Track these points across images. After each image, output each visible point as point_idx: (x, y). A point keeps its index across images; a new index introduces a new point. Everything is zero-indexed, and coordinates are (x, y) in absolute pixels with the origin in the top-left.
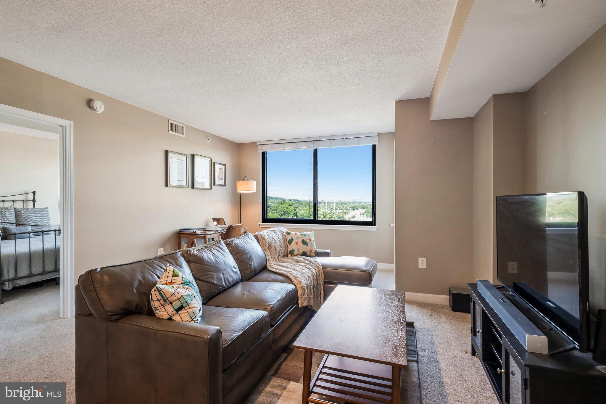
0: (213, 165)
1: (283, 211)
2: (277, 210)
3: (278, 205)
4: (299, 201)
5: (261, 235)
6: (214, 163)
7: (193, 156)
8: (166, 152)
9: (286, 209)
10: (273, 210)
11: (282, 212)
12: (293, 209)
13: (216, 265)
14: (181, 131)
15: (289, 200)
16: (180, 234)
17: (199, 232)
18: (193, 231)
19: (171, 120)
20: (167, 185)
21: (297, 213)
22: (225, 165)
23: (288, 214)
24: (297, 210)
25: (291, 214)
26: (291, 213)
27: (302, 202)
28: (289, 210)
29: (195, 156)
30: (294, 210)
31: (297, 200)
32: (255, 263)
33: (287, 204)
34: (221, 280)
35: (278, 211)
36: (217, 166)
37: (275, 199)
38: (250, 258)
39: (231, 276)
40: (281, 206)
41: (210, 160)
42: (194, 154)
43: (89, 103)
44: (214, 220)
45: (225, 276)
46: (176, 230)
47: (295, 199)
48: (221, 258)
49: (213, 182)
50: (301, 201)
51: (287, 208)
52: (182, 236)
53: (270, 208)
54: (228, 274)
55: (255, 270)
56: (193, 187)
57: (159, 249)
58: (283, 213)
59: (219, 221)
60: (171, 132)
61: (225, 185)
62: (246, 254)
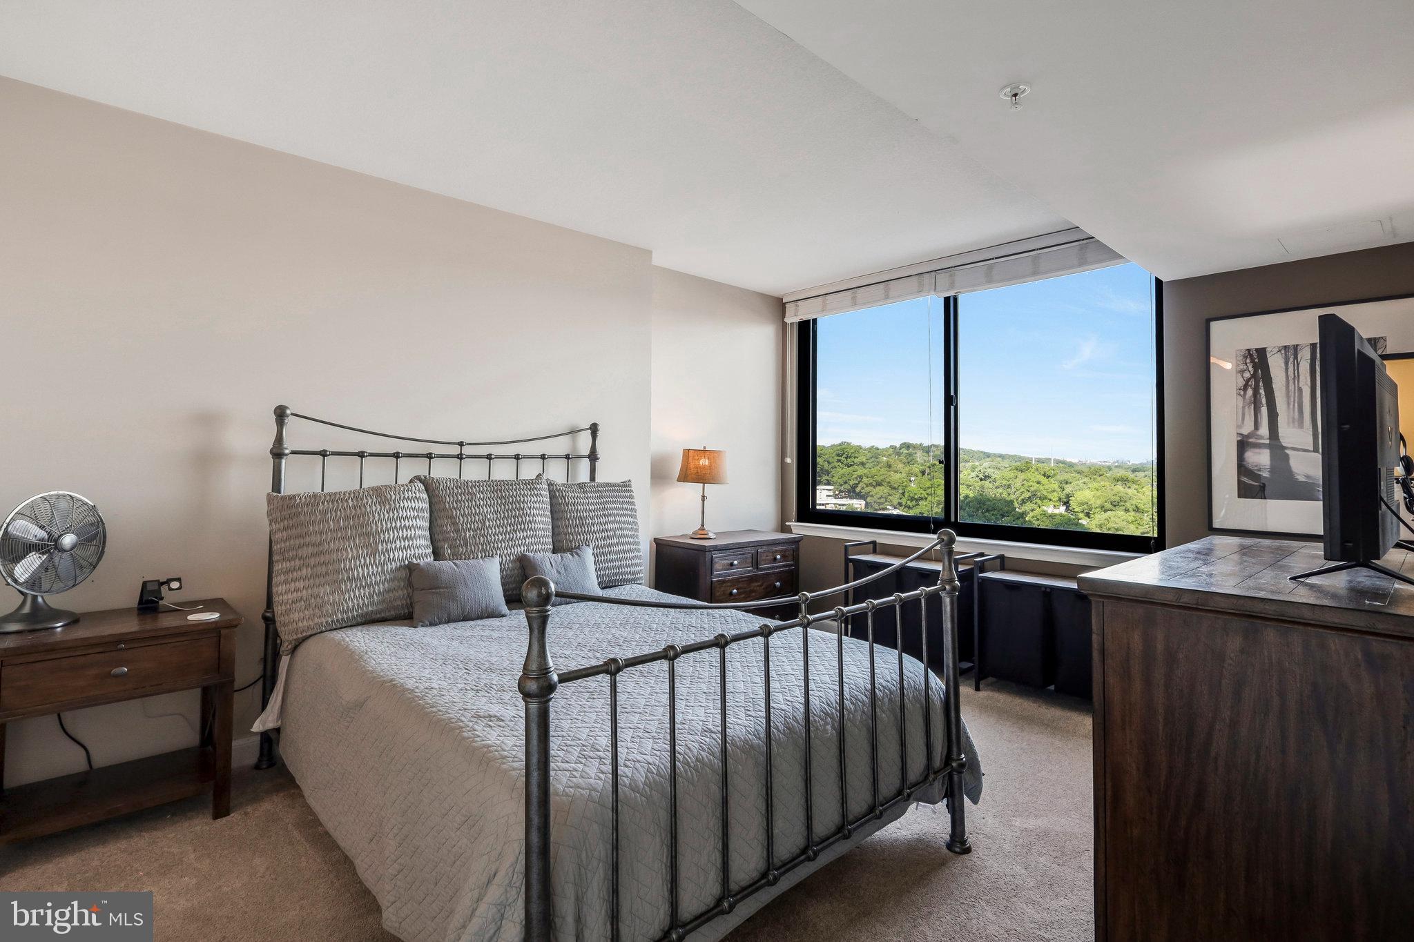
1: (1028, 491)
2: (1009, 487)
3: (1012, 475)
4: (1071, 465)
9: (1035, 484)
10: (997, 487)
11: (1023, 492)
12: (1056, 486)
15: (1039, 461)
21: (1068, 496)
23: (1043, 498)
24: (1068, 489)
25: (1050, 500)
26: (1050, 496)
27: (1079, 468)
28: (1047, 487)
30: (1059, 490)
31: (1063, 462)
33: (1037, 473)
35: (1014, 490)
37: (999, 459)
40: (1022, 476)
47: (1057, 458)
50: (1076, 464)
51: (1038, 483)
53: (989, 480)
58: (1027, 495)
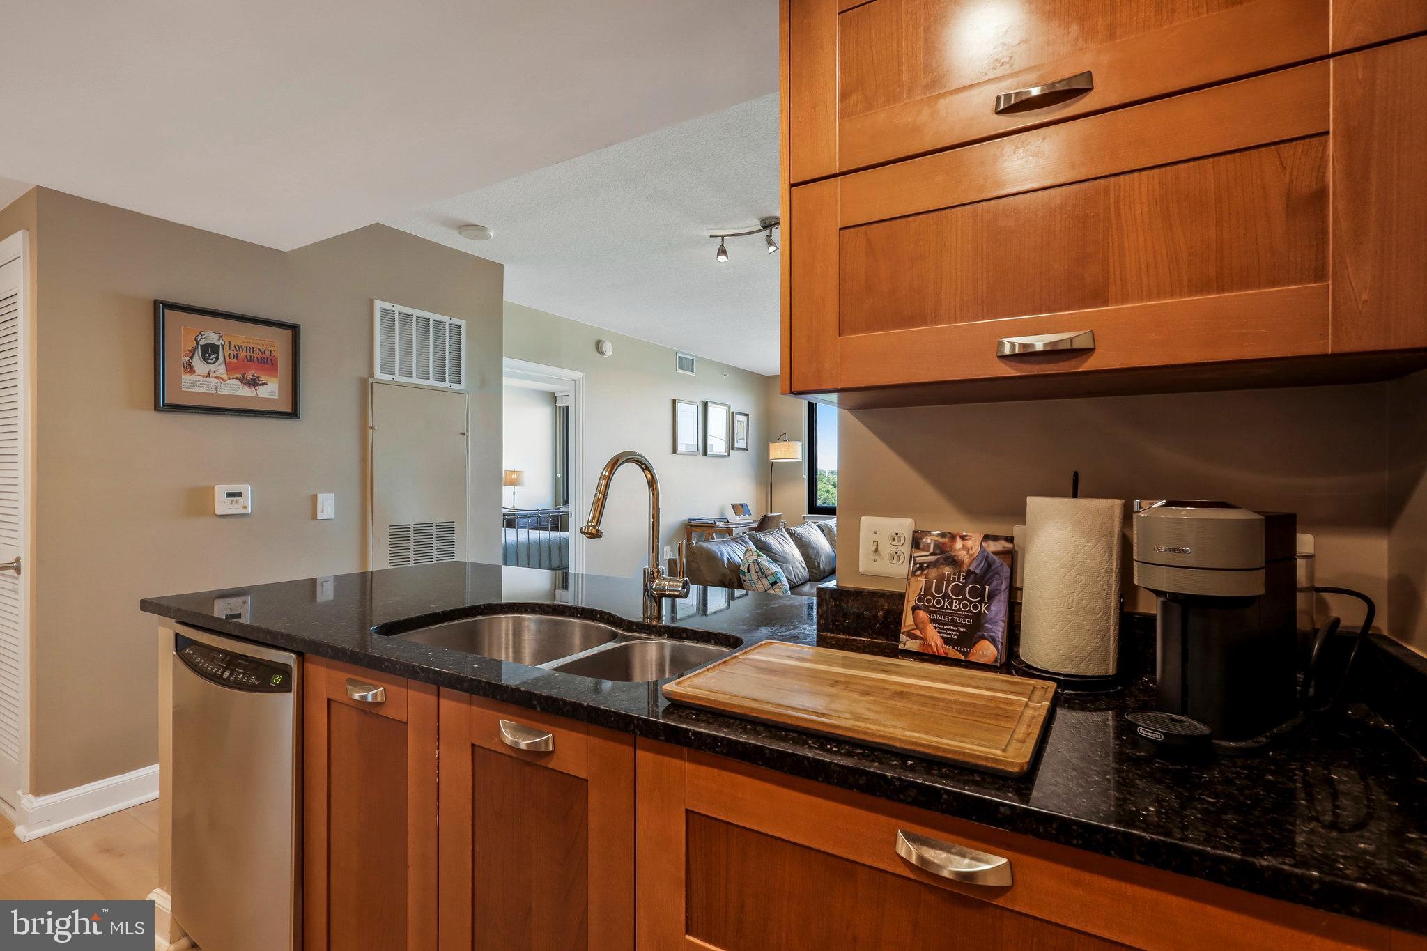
0: (732, 416)
5: (827, 526)
6: (733, 413)
7: (705, 405)
8: (674, 401)
13: (784, 555)
14: (690, 367)
16: (691, 526)
17: (719, 524)
18: (711, 522)
19: (680, 352)
20: (674, 451)
22: (747, 415)
29: (709, 404)
32: (823, 563)
34: (791, 573)
36: (737, 417)
38: (818, 554)
39: (800, 572)
41: (727, 408)
42: (707, 402)
43: (598, 346)
44: (733, 506)
45: (794, 569)
46: (684, 521)
48: (787, 548)
49: (731, 446)
52: (694, 529)
54: (797, 568)
55: (824, 571)
56: (705, 454)
57: (665, 547)
59: (739, 508)
60: (679, 371)
61: (747, 449)
62: (813, 548)
